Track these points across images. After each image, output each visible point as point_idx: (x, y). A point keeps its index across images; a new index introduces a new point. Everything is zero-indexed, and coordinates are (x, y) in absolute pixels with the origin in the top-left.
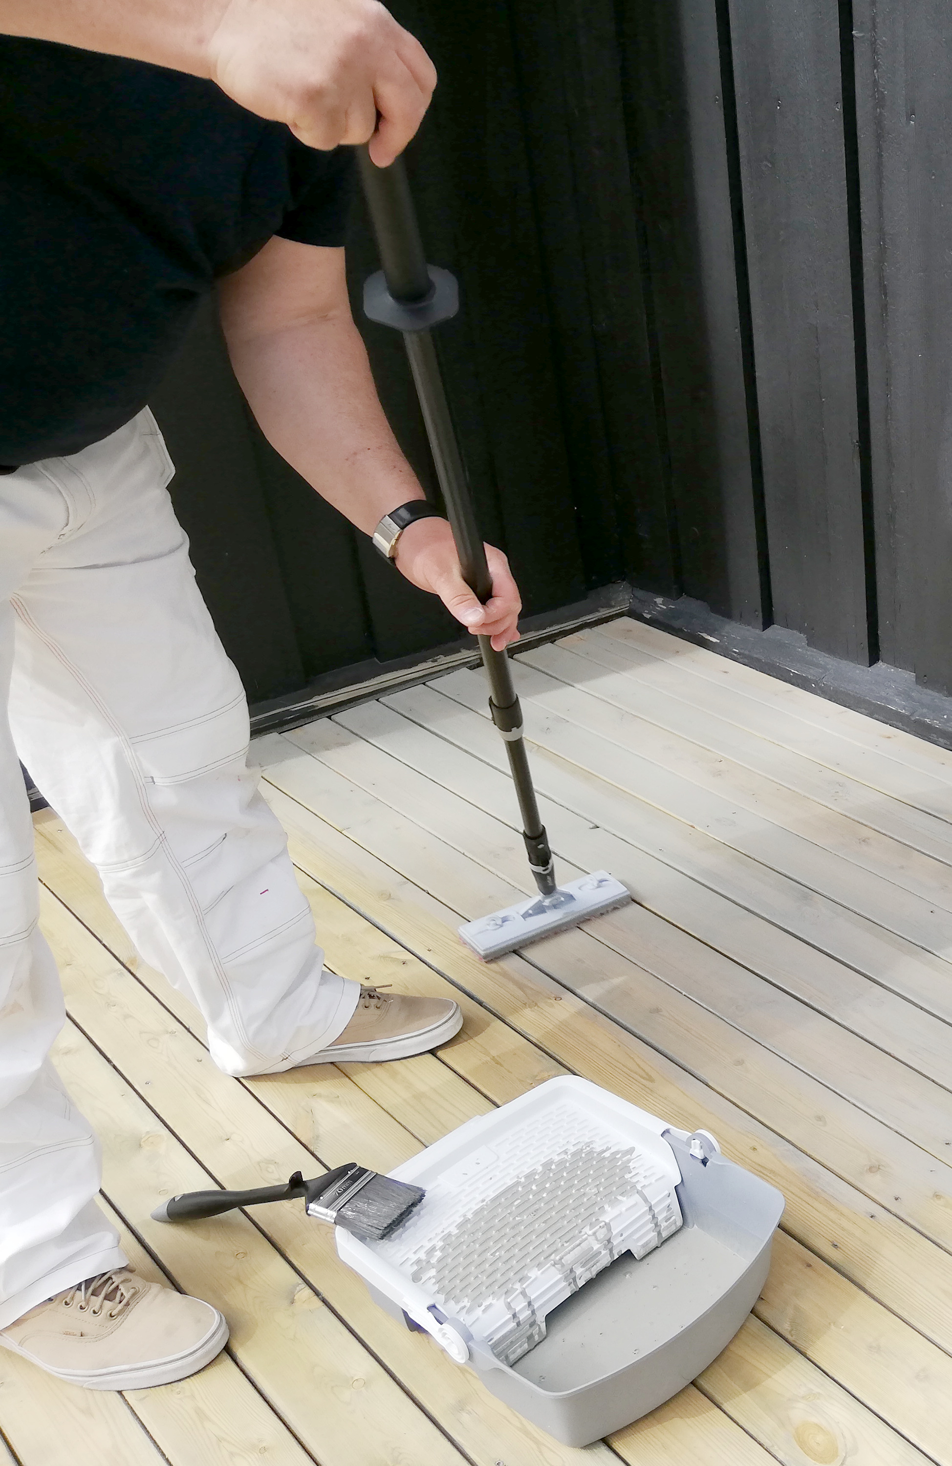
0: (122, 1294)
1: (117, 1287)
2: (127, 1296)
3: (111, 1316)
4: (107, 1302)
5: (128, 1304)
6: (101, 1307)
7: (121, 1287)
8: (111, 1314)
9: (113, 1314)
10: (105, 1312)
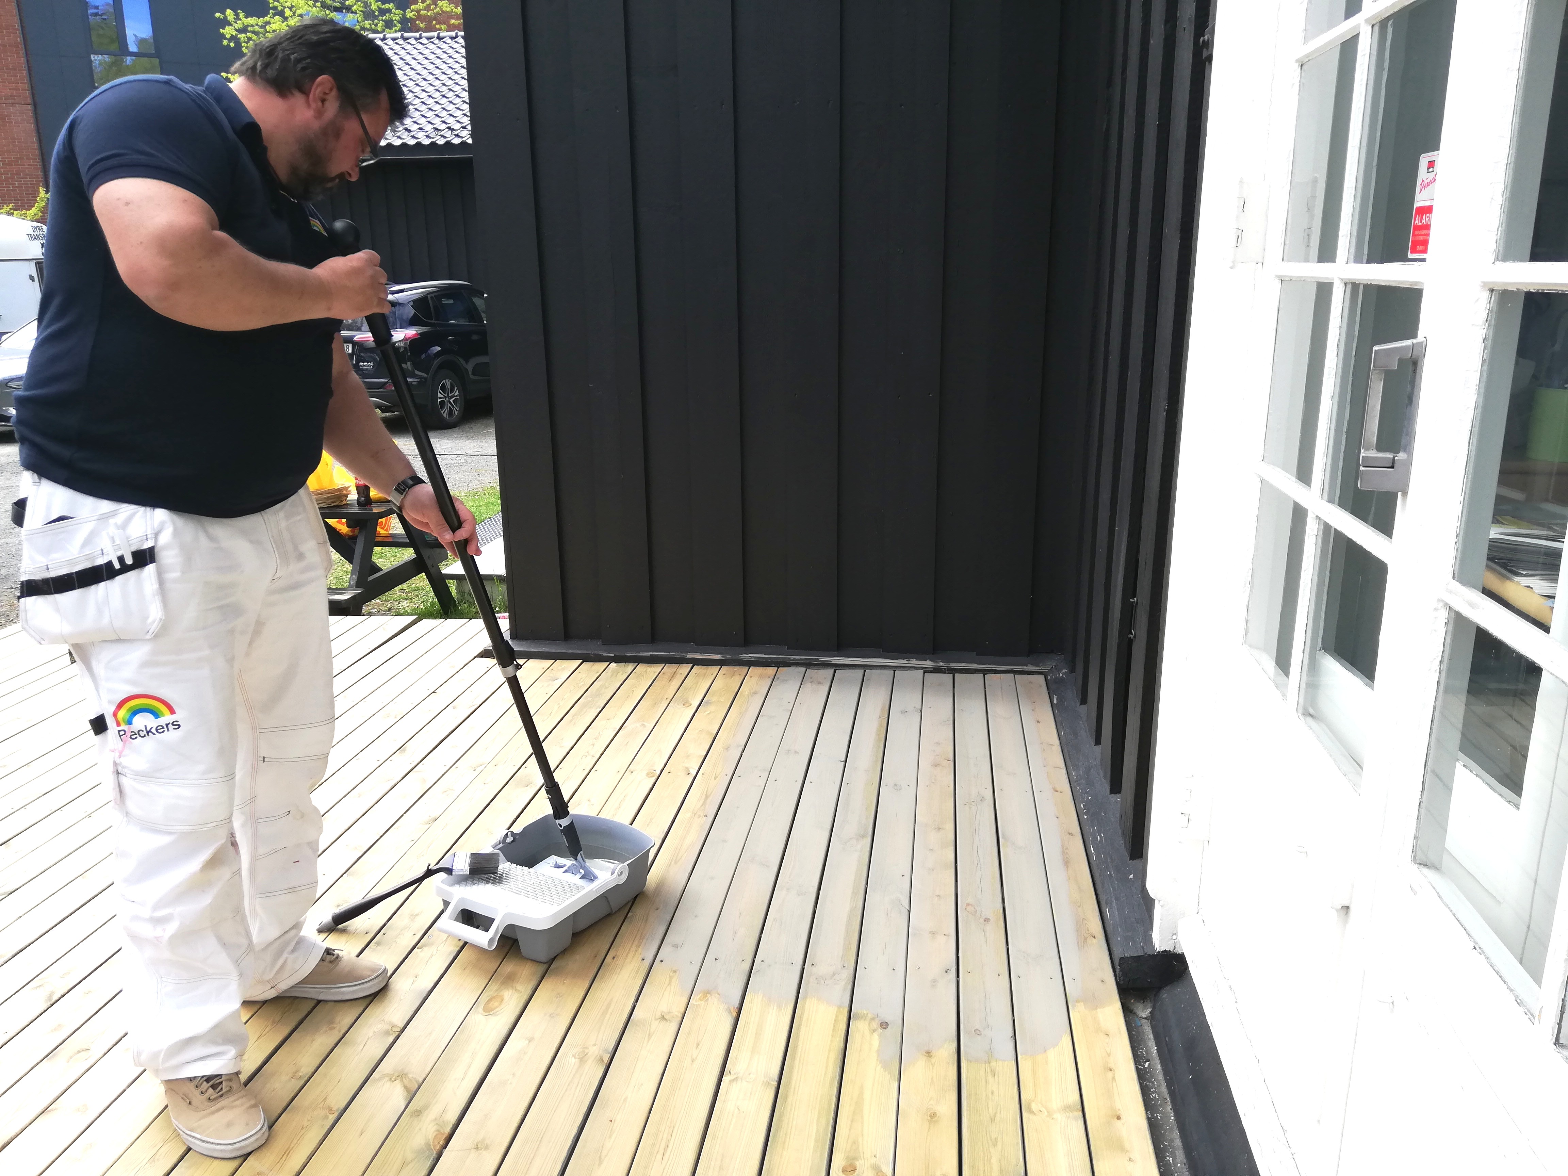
0: (222, 1088)
1: (221, 1083)
2: (224, 1090)
3: (209, 1099)
4: (211, 1089)
5: (221, 1096)
6: (207, 1091)
7: (223, 1083)
8: (209, 1098)
9: (211, 1098)
10: (207, 1095)
